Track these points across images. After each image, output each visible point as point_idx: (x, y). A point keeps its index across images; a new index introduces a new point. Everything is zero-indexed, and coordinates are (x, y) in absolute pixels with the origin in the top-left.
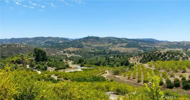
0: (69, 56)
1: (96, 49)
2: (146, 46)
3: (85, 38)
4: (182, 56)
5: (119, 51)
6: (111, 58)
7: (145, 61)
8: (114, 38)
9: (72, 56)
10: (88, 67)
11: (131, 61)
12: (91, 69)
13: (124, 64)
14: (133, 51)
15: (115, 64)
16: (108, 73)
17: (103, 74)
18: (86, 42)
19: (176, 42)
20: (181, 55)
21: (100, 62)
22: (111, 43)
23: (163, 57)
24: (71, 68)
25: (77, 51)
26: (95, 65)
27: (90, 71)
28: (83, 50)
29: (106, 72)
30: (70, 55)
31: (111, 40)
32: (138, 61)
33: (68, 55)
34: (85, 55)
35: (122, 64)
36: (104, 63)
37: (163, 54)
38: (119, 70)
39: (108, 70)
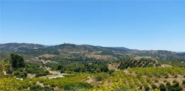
1: (73, 56)
2: (119, 54)
3: (62, 45)
5: (95, 58)
6: (90, 65)
7: (122, 67)
8: (90, 46)
10: (69, 73)
11: (110, 67)
12: (72, 76)
13: (104, 70)
14: (107, 58)
15: (95, 70)
16: (90, 79)
17: (87, 80)
18: (62, 49)
19: (145, 51)
20: (154, 62)
21: (80, 68)
22: (87, 51)
23: (139, 64)
24: (51, 74)
25: (53, 58)
26: (75, 71)
27: (72, 78)
28: (60, 57)
30: (46, 62)
31: (87, 47)
32: (116, 67)
33: (43, 61)
34: (62, 62)
35: (102, 71)
36: (84, 70)
38: (102, 76)
39: (90, 77)
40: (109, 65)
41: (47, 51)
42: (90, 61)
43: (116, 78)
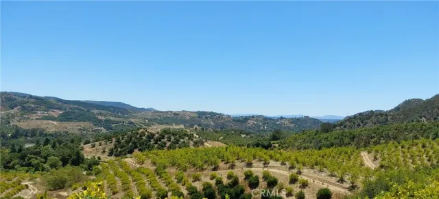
2: (112, 118)
4: (192, 140)
5: (44, 130)
6: (28, 149)
7: (120, 152)
11: (88, 152)
13: (70, 161)
14: (80, 130)
15: (45, 163)
16: (31, 187)
17: (20, 190)
19: (171, 112)
22: (15, 109)
29: (27, 186)
31: (15, 99)
32: (104, 152)
35: (65, 162)
36: (9, 162)
37: (157, 135)
38: (66, 177)
39: (30, 180)
40: (85, 146)
42: (29, 138)
43: (105, 178)
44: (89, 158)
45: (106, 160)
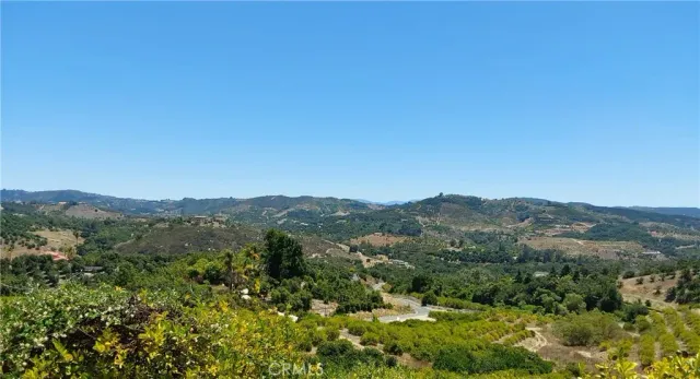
0: (368, 263)
1: (468, 242)
2: (676, 236)
3: (429, 201)
5: (562, 252)
6: (538, 279)
7: (689, 296)
8: (539, 202)
9: (381, 264)
11: (630, 292)
12: (464, 318)
13: (599, 304)
14: (618, 254)
15: (561, 302)
16: (538, 335)
17: (523, 338)
18: (429, 215)
21: (495, 291)
22: (526, 221)
24: (390, 307)
25: (398, 246)
26: (475, 299)
27: (467, 325)
28: (420, 246)
30: (373, 262)
31: (527, 208)
32: (658, 293)
33: (364, 258)
34: (427, 262)
35: (590, 305)
36: (511, 296)
38: (592, 328)
39: (537, 325)
40: (626, 282)
41: (379, 224)
42: (540, 264)
43: (657, 340)
44: (630, 301)
45: (661, 308)
